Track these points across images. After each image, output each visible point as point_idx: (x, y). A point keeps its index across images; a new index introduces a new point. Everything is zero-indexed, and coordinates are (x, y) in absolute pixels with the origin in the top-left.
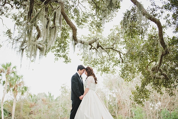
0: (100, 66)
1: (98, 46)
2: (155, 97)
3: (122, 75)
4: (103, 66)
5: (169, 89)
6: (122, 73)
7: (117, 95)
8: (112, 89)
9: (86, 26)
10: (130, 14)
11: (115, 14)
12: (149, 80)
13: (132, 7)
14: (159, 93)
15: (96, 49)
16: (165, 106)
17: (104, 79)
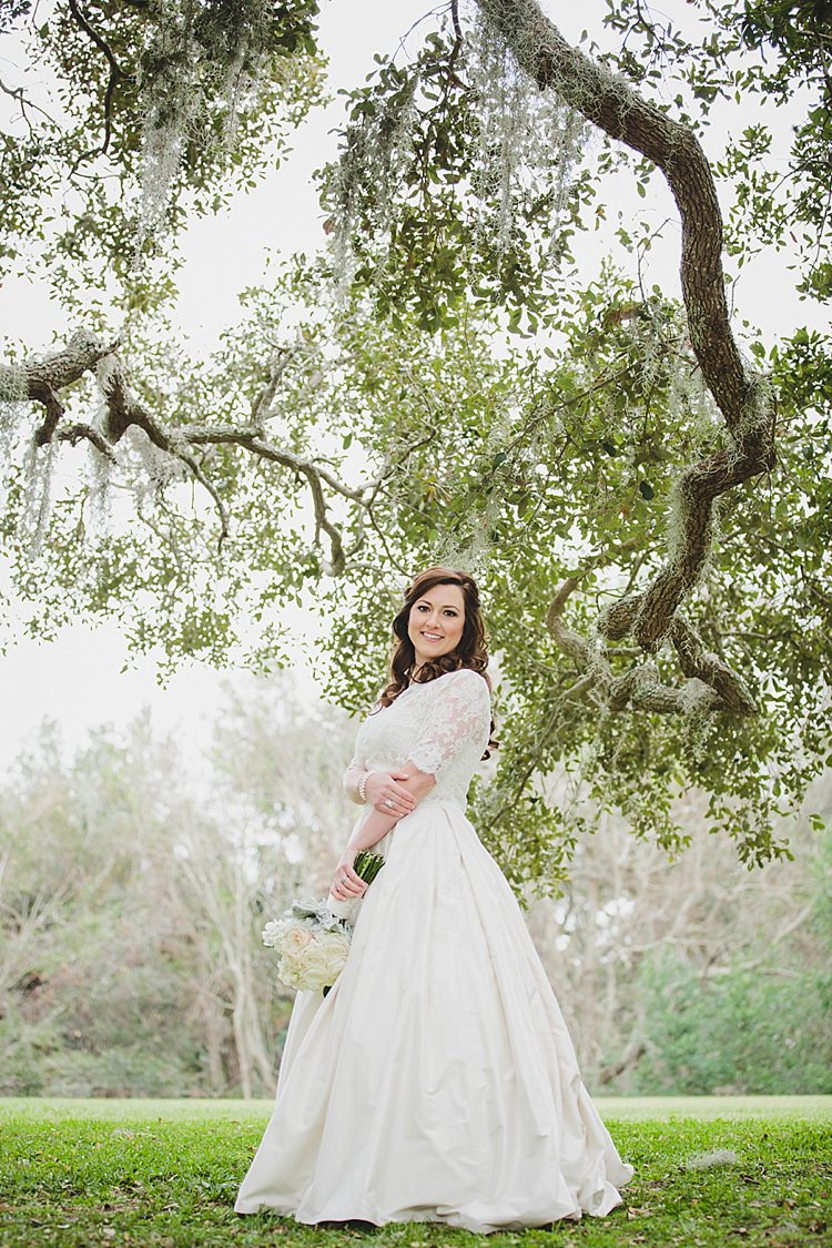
0: (158, 606)
1: (120, 418)
2: (589, 862)
3: (333, 682)
4: (180, 608)
5: (735, 803)
6: (335, 660)
7: (310, 846)
8: (277, 807)
9: (33, 268)
10: (404, 98)
11: (275, 141)
12: (562, 723)
13: (433, 38)
14: (651, 833)
15: (94, 440)
16: (662, 927)
17: (219, 733)
